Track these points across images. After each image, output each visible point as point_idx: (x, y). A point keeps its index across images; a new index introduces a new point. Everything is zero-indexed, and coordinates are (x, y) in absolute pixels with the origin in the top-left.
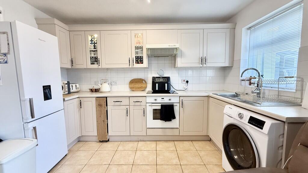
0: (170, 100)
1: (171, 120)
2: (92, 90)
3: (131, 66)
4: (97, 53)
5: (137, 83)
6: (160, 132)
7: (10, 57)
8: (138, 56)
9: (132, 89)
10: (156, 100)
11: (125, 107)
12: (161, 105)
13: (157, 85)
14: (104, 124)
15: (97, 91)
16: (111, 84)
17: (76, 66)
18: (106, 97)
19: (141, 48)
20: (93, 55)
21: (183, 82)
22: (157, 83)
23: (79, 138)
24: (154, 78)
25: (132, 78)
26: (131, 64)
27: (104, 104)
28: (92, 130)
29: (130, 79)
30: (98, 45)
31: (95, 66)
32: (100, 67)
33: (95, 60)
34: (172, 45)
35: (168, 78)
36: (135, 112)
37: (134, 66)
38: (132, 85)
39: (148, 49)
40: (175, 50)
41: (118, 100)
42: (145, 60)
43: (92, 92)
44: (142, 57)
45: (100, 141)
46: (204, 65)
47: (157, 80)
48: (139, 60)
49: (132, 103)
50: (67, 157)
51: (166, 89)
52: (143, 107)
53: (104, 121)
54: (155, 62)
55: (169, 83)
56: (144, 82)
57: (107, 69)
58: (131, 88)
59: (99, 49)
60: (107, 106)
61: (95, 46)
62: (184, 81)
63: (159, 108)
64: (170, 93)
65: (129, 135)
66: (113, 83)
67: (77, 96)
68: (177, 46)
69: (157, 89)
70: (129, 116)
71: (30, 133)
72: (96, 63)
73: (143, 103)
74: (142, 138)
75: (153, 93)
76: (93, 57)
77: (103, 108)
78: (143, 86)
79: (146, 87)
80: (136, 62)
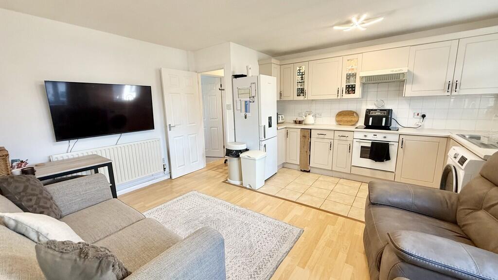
0: (385, 137)
1: (383, 161)
2: (296, 122)
3: (339, 97)
4: (304, 84)
5: (346, 116)
6: (368, 173)
7: (256, 99)
8: (349, 86)
9: (339, 122)
10: (366, 136)
11: (329, 141)
12: (372, 142)
13: (371, 119)
14: (307, 154)
15: (300, 122)
16: (315, 116)
17: (284, 99)
18: (311, 129)
19: (354, 75)
20: (299, 87)
21: (416, 116)
22: (371, 116)
23: (284, 164)
24: (368, 111)
25: (341, 110)
26: (339, 94)
27: (308, 135)
28: (295, 158)
29: (337, 111)
30: (305, 76)
31: (301, 98)
32: (306, 99)
33: (301, 92)
34: (397, 69)
35: (390, 111)
36: (340, 147)
37: (343, 97)
38: (340, 118)
39: (362, 78)
40: (401, 75)
41: (322, 133)
42: (358, 89)
43: (296, 123)
44: (354, 86)
45: (301, 170)
46: (454, 93)
47: (373, 114)
48: (351, 89)
49: (337, 137)
50: (276, 175)
51: (383, 124)
52: (349, 142)
53: (307, 152)
54: (372, 90)
55: (390, 117)
56: (355, 114)
57: (312, 100)
58: (337, 121)
59: (306, 80)
60: (310, 137)
61: (302, 77)
62: (418, 115)
63: (369, 145)
64: (390, 130)
65: (331, 169)
66: (317, 116)
67: (285, 127)
68: (405, 70)
69: (370, 124)
70: (332, 150)
71: (262, 148)
72: (302, 94)
73: (350, 139)
74: (345, 176)
75: (365, 128)
76: (299, 89)
77: (307, 139)
78: (354, 120)
79: (358, 121)
80: (346, 92)
